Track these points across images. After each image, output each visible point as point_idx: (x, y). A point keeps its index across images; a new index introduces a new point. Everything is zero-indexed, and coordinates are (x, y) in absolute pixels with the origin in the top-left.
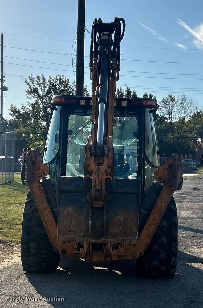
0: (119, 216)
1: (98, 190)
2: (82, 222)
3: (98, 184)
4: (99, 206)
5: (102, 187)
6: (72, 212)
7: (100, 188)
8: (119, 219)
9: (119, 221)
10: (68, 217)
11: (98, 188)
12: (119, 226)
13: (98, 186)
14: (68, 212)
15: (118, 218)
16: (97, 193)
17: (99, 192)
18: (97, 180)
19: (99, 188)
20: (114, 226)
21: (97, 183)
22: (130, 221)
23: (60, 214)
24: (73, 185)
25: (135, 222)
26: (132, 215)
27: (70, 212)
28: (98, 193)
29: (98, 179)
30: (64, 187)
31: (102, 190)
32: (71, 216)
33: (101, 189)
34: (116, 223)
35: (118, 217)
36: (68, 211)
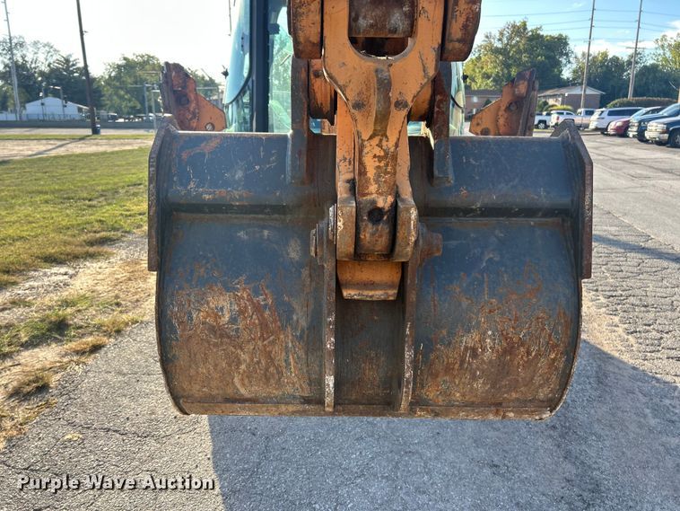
0: (475, 336)
1: (375, 214)
2: (288, 364)
3: (378, 176)
4: (378, 294)
5: (397, 196)
6: (233, 320)
7: (390, 199)
8: (474, 350)
9: (474, 354)
10: (216, 345)
11: (374, 202)
12: (474, 378)
13: (373, 188)
14: (217, 317)
15: (471, 344)
16: (366, 235)
17: (384, 228)
18: (372, 150)
19: (384, 202)
20: (447, 378)
21: (371, 173)
22: (528, 353)
23: (172, 326)
24: (239, 174)
25: (554, 360)
26: (543, 329)
27: (227, 318)
28: (373, 235)
29: (376, 140)
30: (192, 185)
31: (402, 216)
32: (229, 337)
33: (395, 206)
34: (461, 365)
35: (470, 340)
36: (217, 314)
